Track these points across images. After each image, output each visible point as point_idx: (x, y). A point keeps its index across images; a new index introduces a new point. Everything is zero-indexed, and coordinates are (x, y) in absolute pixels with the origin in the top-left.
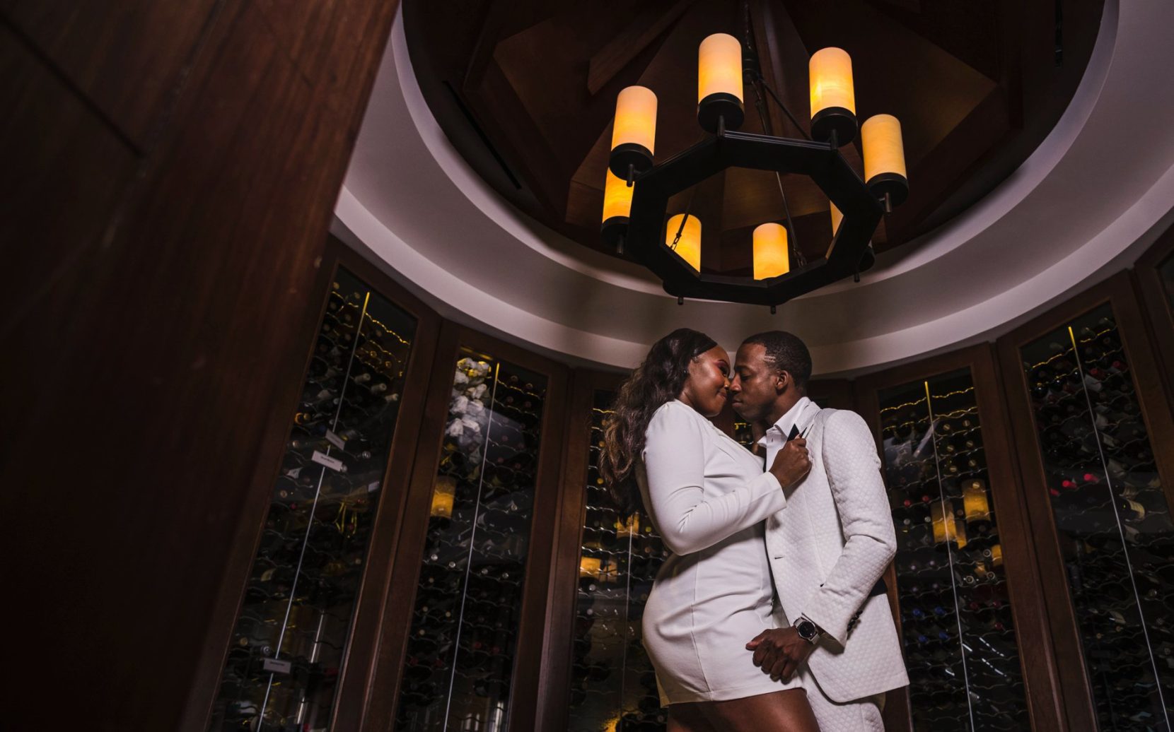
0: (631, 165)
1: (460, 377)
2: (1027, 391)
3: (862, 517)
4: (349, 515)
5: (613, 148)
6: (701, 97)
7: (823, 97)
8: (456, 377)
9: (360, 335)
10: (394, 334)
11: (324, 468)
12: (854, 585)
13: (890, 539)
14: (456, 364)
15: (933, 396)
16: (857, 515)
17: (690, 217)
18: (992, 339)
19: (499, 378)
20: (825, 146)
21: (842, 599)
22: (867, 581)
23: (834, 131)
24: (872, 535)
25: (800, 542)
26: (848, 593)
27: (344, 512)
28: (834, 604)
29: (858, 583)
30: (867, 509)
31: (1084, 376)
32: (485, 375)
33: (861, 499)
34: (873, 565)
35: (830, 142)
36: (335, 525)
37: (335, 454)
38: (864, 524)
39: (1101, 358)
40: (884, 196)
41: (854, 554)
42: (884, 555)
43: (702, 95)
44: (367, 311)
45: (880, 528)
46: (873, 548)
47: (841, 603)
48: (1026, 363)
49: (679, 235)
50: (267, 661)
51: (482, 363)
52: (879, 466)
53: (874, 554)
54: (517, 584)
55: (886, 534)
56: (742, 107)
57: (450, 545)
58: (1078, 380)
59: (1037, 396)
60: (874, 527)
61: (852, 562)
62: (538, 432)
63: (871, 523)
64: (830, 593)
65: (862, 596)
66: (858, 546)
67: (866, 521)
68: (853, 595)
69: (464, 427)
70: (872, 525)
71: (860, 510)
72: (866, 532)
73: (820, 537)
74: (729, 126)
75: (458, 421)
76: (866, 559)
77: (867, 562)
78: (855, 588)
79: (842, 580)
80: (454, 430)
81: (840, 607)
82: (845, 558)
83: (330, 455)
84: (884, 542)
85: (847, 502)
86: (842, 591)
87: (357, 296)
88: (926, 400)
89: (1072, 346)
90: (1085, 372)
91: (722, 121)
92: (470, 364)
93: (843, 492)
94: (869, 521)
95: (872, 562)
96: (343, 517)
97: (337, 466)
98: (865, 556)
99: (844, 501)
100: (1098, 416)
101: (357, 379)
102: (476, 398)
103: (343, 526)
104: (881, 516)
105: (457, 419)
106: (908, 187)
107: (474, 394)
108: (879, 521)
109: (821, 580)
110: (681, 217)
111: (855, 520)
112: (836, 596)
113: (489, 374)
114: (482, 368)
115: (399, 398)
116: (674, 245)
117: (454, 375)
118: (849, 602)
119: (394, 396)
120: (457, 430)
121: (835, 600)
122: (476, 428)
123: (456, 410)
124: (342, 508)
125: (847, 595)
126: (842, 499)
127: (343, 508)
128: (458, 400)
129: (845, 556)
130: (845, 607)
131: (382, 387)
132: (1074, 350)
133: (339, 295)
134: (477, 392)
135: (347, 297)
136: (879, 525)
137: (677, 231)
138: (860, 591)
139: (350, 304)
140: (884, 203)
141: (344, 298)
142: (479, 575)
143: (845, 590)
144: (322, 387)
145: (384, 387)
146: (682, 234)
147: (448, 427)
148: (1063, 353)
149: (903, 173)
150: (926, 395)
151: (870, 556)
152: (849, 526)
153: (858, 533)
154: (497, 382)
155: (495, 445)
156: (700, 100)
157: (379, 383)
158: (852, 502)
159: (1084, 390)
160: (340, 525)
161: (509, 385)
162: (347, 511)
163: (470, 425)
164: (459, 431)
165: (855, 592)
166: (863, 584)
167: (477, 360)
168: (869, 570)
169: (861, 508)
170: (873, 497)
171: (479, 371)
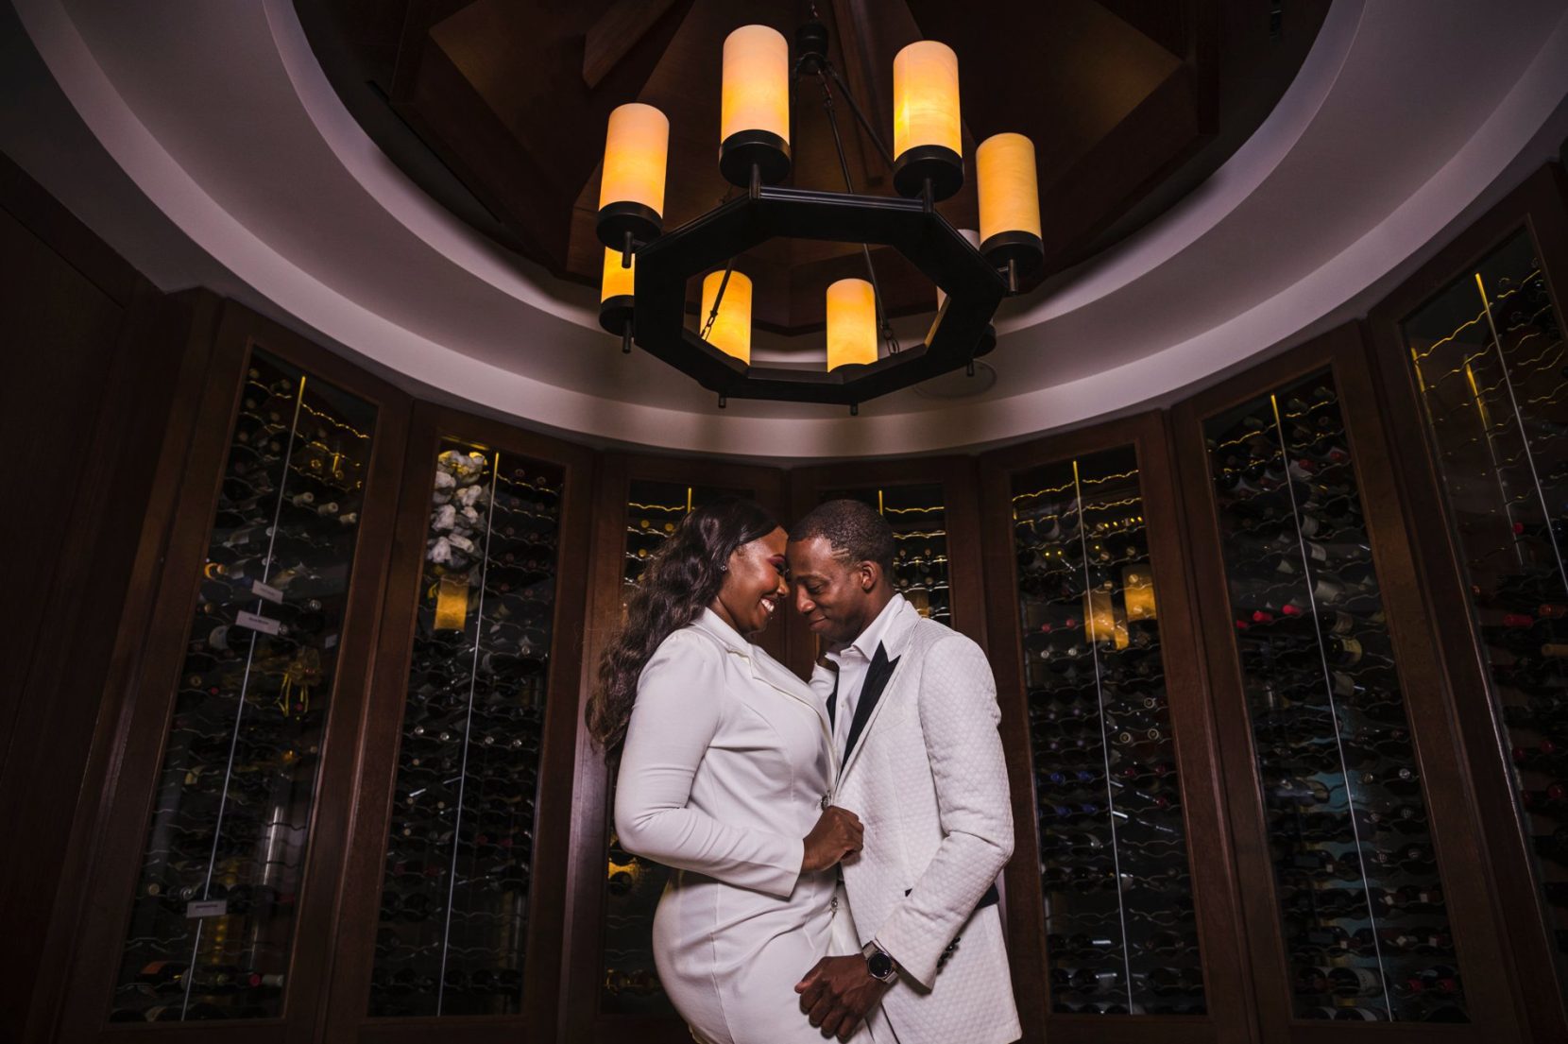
0: (629, 234)
1: (443, 479)
2: (1210, 481)
3: (969, 806)
4: (295, 690)
5: (600, 208)
6: (725, 135)
7: (912, 126)
8: (437, 479)
9: (296, 437)
10: (347, 427)
11: (255, 633)
12: (951, 906)
13: (1005, 838)
14: (437, 458)
15: (1084, 481)
16: (963, 803)
17: (734, 274)
18: (1166, 406)
19: (498, 472)
20: (915, 206)
21: (933, 925)
22: (970, 900)
23: (928, 181)
24: (982, 836)
25: (881, 824)
26: (940, 917)
27: (289, 687)
28: (920, 931)
29: (956, 903)
30: (976, 793)
31: (1289, 464)
32: (480, 470)
33: (969, 777)
34: (979, 878)
35: (922, 197)
36: (277, 706)
37: (270, 610)
38: (972, 817)
39: (1315, 442)
40: (1006, 264)
41: (954, 861)
42: (996, 863)
43: (727, 132)
44: (304, 400)
45: (994, 822)
46: (981, 854)
47: (930, 931)
48: (1210, 441)
49: (714, 313)
50: (192, 906)
51: (473, 455)
52: (998, 721)
53: (983, 862)
54: (534, 750)
55: (1001, 832)
56: (786, 151)
57: (441, 709)
58: (1278, 468)
59: (1224, 487)
60: (985, 822)
61: (950, 873)
62: (555, 543)
63: (980, 816)
64: (917, 915)
65: (960, 919)
66: (961, 847)
67: (974, 812)
68: (948, 921)
69: (451, 546)
70: (982, 818)
71: (967, 794)
72: (973, 830)
73: (908, 820)
74: (768, 180)
75: (443, 541)
76: (970, 869)
77: (971, 873)
78: (952, 909)
79: (935, 898)
80: (439, 554)
81: (929, 936)
82: (941, 866)
83: (261, 615)
84: (997, 846)
85: (949, 780)
86: (935, 914)
87: (286, 385)
88: (1074, 485)
89: (1274, 421)
90: (1291, 456)
91: (756, 173)
92: (456, 460)
93: (945, 763)
94: (979, 812)
95: (978, 873)
96: (287, 695)
97: (272, 627)
98: (969, 865)
99: (945, 777)
100: (1306, 519)
101: (296, 500)
102: (467, 505)
103: (287, 707)
104: (996, 805)
105: (441, 538)
106: (1043, 251)
107: (464, 501)
108: (993, 812)
109: (906, 883)
110: (721, 274)
111: (957, 809)
112: (924, 920)
113: (485, 468)
114: (473, 462)
115: (358, 518)
116: (708, 329)
117: (434, 476)
118: (941, 930)
119: (351, 517)
120: (443, 553)
121: (922, 926)
122: (469, 548)
123: (439, 525)
124: (285, 681)
125: (940, 920)
126: (942, 772)
127: (287, 683)
128: (442, 512)
129: (941, 862)
130: (937, 938)
131: (332, 507)
132: (1276, 427)
133: (261, 386)
134: (468, 497)
135: (272, 386)
136: (992, 818)
137: (711, 308)
138: (959, 914)
139: (279, 394)
140: (1006, 275)
141: (269, 388)
142: (482, 745)
143: (938, 913)
144: (244, 518)
145: (334, 507)
146: (718, 312)
147: (431, 547)
148: (1262, 430)
149: (1036, 231)
150: (1074, 479)
151: (976, 865)
152: (950, 815)
153: (963, 829)
154: (497, 477)
155: (497, 565)
156: (723, 140)
157: (328, 502)
158: (957, 781)
159: (1288, 485)
160: (284, 706)
161: (514, 481)
162: (292, 683)
163: (461, 544)
164: (446, 554)
165: (952, 915)
166: (964, 903)
167: (465, 452)
168: (974, 884)
169: (969, 791)
170: (987, 775)
171: (470, 468)
